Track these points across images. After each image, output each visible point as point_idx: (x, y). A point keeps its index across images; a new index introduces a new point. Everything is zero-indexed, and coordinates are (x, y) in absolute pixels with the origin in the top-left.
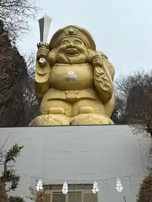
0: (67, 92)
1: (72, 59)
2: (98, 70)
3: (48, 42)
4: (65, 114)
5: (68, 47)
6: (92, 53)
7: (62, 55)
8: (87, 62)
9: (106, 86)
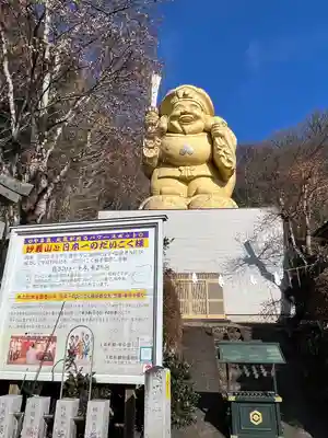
0: (182, 168)
2: (218, 141)
5: (182, 114)
7: (175, 123)
8: (204, 131)
9: (230, 161)
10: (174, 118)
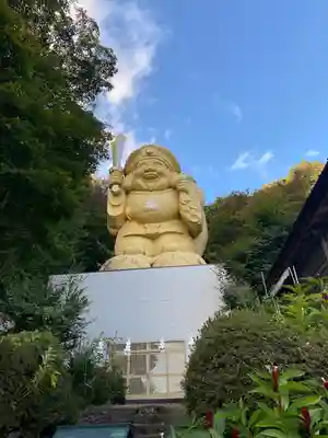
0: (146, 225)
1: (151, 184)
2: (183, 197)
3: (123, 166)
4: (144, 254)
5: (146, 171)
6: (176, 177)
7: (140, 181)
8: (170, 187)
9: (195, 216)
10: (137, 176)
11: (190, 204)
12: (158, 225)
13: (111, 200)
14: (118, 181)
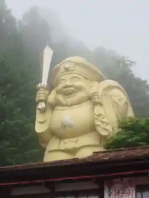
9: (106, 130)
11: (100, 118)
12: (75, 139)
13: (39, 118)
14: (43, 98)
